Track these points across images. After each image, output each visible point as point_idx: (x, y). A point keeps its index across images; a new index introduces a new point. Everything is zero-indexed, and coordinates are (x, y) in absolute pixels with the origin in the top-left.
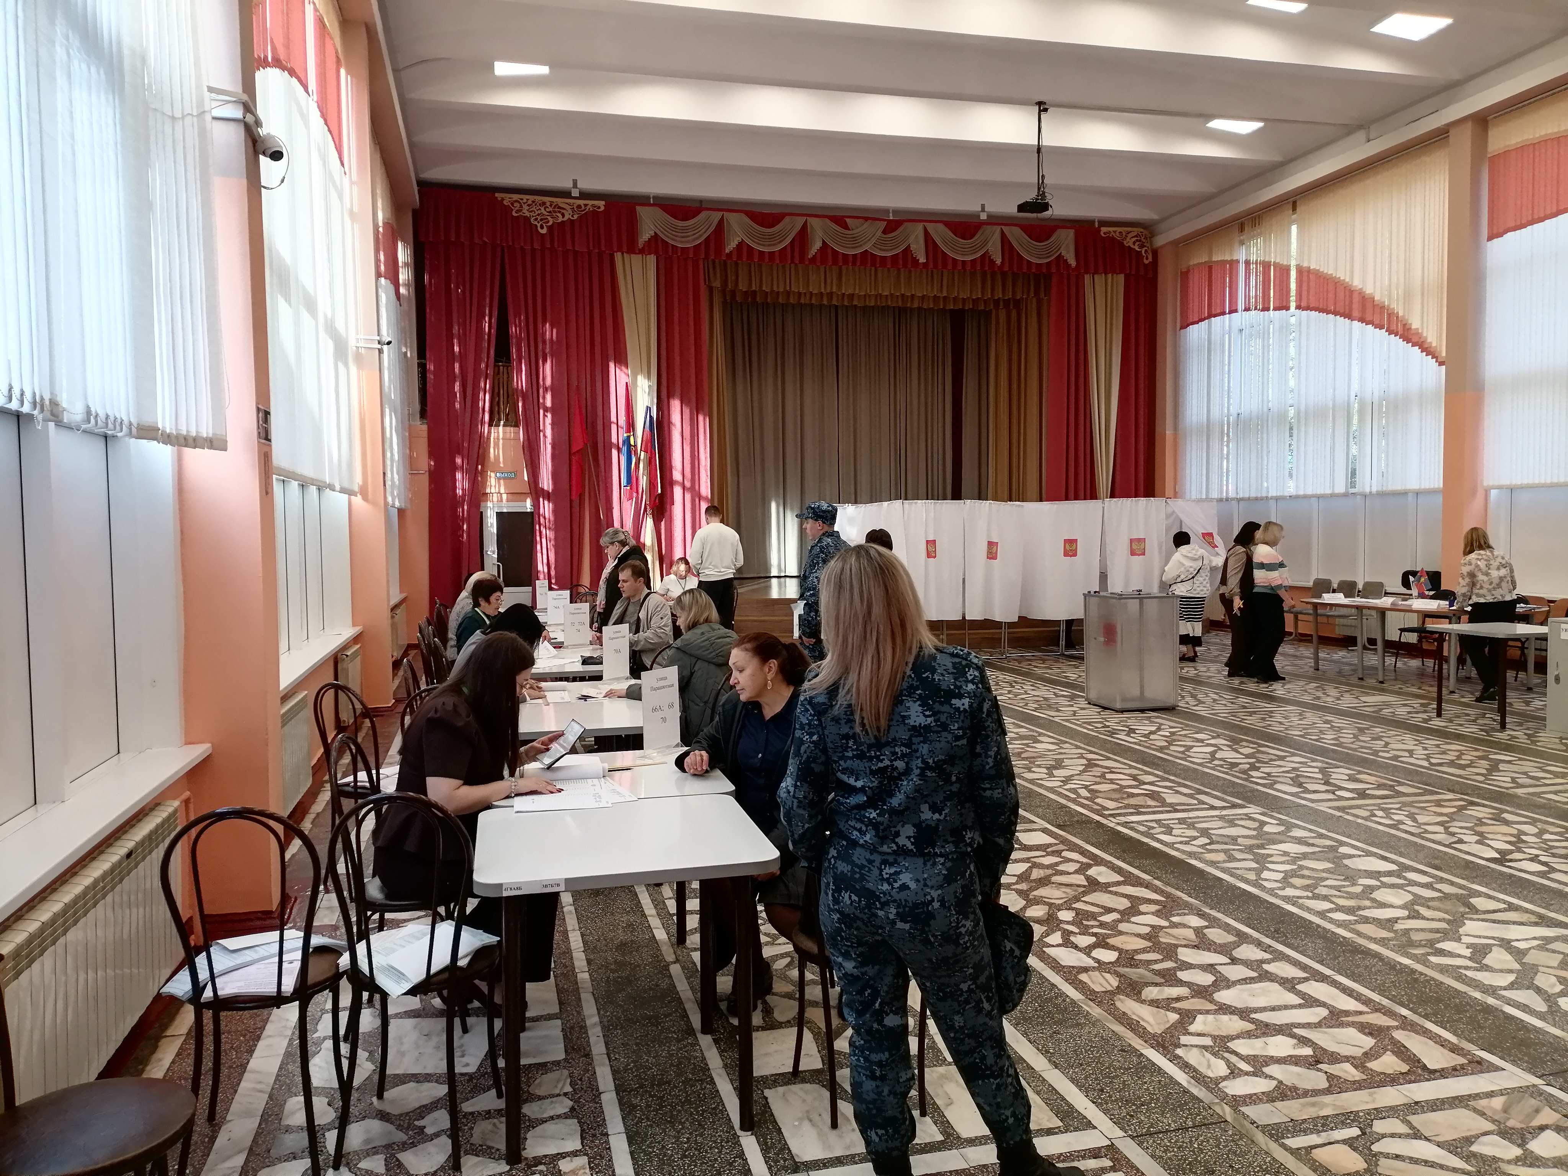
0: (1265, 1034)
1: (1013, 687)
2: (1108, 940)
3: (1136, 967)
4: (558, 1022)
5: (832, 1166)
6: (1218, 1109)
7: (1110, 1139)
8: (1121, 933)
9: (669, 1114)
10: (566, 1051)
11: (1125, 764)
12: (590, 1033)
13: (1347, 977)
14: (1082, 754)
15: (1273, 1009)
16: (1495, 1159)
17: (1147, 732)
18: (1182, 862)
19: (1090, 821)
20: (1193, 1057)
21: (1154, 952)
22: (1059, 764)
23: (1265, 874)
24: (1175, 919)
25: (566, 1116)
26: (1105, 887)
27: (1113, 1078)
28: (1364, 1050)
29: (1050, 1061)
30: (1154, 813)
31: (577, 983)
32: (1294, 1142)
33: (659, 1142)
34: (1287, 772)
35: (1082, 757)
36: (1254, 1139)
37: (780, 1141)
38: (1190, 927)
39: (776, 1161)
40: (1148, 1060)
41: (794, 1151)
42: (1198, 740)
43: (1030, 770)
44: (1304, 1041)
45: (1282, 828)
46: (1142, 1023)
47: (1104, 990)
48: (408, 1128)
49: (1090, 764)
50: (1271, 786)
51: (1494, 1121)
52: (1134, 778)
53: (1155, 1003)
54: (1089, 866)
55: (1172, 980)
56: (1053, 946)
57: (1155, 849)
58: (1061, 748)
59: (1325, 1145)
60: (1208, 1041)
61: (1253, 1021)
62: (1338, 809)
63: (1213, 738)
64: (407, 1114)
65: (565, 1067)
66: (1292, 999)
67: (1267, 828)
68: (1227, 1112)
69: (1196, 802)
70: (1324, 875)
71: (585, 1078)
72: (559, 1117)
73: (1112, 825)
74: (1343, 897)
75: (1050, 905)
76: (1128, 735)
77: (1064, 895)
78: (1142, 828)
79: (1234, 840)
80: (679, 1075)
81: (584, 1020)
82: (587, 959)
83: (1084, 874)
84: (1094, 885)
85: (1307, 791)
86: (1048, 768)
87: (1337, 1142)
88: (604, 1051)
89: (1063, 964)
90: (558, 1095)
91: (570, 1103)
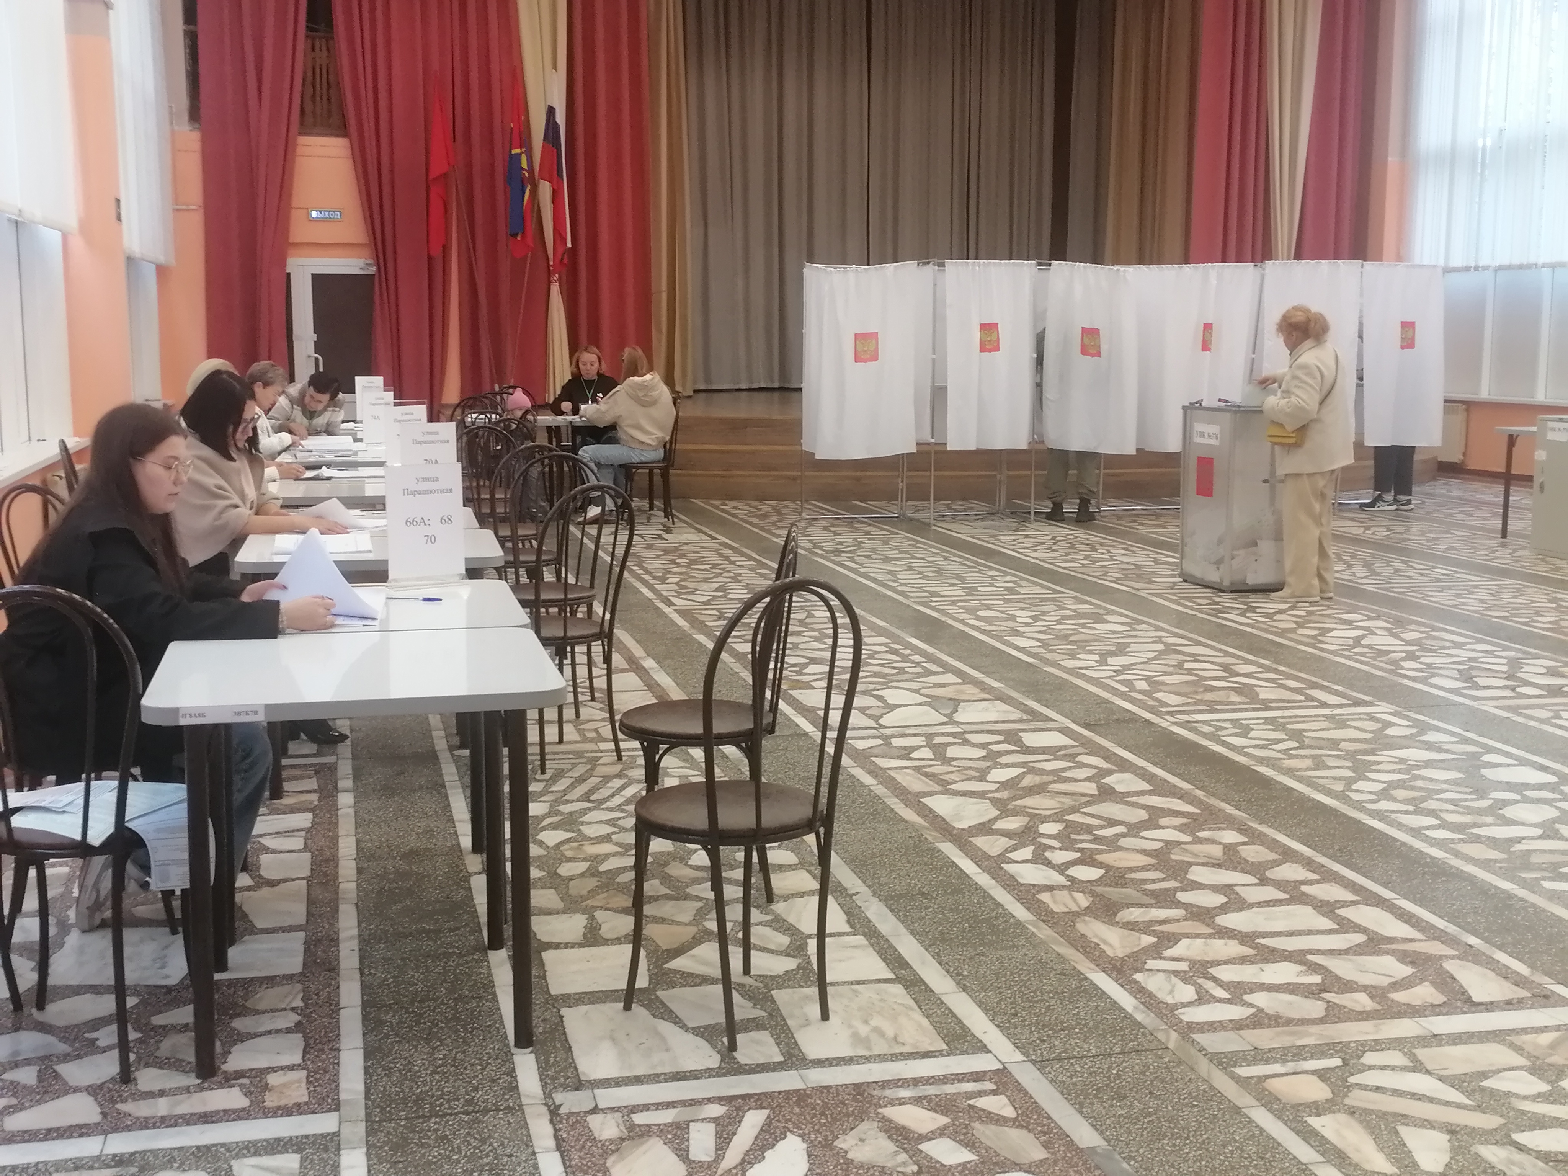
0: (1266, 960)
1: (1096, 550)
2: (1097, 857)
3: (1124, 886)
4: (302, 934)
5: (626, 1085)
6: (1161, 1036)
7: (1003, 1063)
8: (1120, 849)
9: (427, 1031)
10: (304, 965)
11: (1220, 650)
12: (341, 946)
13: (1414, 901)
14: (1160, 637)
15: (1291, 934)
16: (1508, 1094)
17: (1272, 611)
18: (1248, 768)
19: (1134, 719)
20: (1154, 983)
21: (1156, 870)
22: (1121, 650)
23: (1360, 785)
24: (1201, 834)
25: (289, 1031)
26: (1120, 798)
27: (1036, 1002)
28: (1394, 980)
29: (958, 983)
30: (1234, 711)
31: (337, 893)
32: (1244, 1071)
33: (406, 1058)
34: (1459, 663)
35: (1159, 640)
36: (1196, 1067)
37: (566, 1060)
38: (1220, 843)
39: (553, 1079)
40: (1092, 983)
41: (581, 1068)
42: (1345, 622)
43: (1073, 656)
44: (1315, 968)
45: (1414, 731)
46: (1102, 946)
47: (1066, 910)
48: (76, 1039)
49: (1169, 649)
50: (1424, 681)
51: (1529, 1057)
52: (1226, 668)
53: (1131, 926)
54: (1110, 772)
55: (1166, 900)
56: (1017, 862)
57: (1214, 753)
58: (1135, 629)
59: (1287, 1074)
60: (1183, 966)
61: (1256, 947)
62: (1508, 708)
63: (1370, 618)
64: (76, 1026)
65: (299, 982)
66: (1326, 923)
67: (1390, 731)
68: (1173, 1039)
69: (1302, 698)
70: (1445, 786)
71: (324, 994)
72: (278, 1031)
73: (1164, 724)
74: (1458, 813)
75: (1032, 816)
76: (1243, 615)
77: (1058, 806)
78: (1206, 729)
79: (1334, 744)
80: (450, 991)
81: (337, 933)
82: (358, 868)
83: (1096, 782)
84: (1107, 794)
85: (1477, 687)
86: (1101, 655)
87: (1306, 1072)
88: (357, 964)
89: (1021, 881)
90: (284, 1009)
91: (298, 1018)
